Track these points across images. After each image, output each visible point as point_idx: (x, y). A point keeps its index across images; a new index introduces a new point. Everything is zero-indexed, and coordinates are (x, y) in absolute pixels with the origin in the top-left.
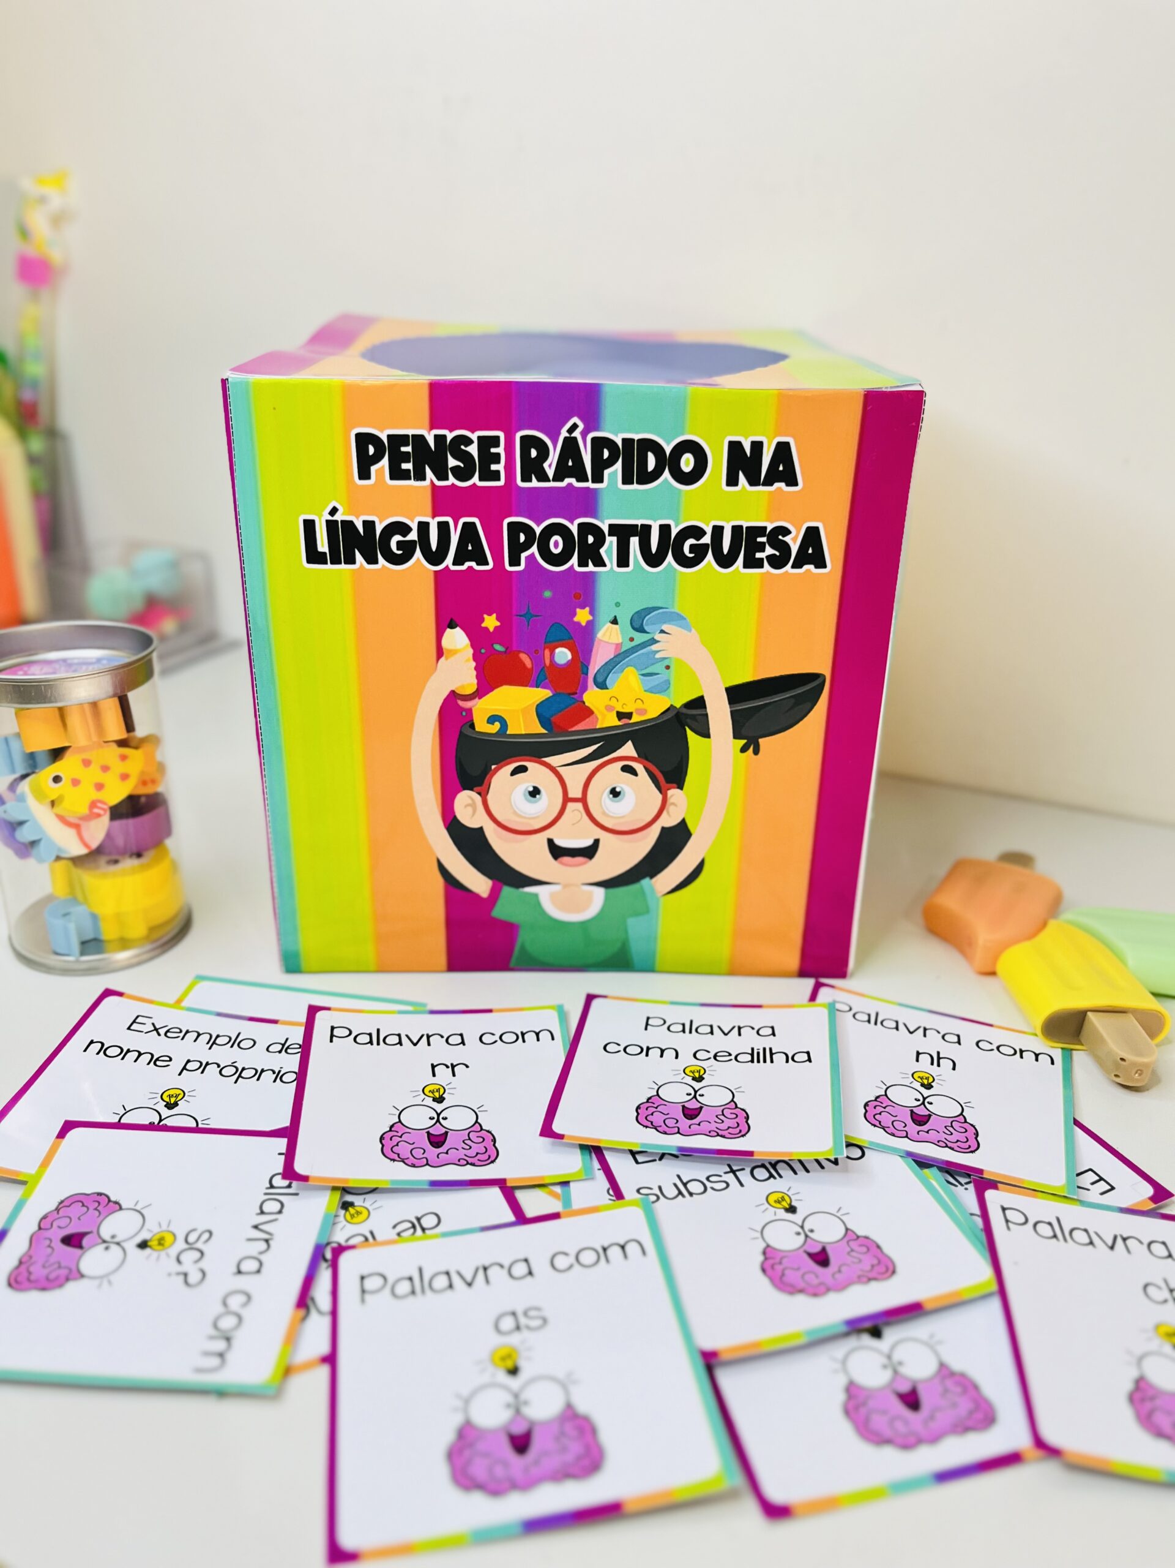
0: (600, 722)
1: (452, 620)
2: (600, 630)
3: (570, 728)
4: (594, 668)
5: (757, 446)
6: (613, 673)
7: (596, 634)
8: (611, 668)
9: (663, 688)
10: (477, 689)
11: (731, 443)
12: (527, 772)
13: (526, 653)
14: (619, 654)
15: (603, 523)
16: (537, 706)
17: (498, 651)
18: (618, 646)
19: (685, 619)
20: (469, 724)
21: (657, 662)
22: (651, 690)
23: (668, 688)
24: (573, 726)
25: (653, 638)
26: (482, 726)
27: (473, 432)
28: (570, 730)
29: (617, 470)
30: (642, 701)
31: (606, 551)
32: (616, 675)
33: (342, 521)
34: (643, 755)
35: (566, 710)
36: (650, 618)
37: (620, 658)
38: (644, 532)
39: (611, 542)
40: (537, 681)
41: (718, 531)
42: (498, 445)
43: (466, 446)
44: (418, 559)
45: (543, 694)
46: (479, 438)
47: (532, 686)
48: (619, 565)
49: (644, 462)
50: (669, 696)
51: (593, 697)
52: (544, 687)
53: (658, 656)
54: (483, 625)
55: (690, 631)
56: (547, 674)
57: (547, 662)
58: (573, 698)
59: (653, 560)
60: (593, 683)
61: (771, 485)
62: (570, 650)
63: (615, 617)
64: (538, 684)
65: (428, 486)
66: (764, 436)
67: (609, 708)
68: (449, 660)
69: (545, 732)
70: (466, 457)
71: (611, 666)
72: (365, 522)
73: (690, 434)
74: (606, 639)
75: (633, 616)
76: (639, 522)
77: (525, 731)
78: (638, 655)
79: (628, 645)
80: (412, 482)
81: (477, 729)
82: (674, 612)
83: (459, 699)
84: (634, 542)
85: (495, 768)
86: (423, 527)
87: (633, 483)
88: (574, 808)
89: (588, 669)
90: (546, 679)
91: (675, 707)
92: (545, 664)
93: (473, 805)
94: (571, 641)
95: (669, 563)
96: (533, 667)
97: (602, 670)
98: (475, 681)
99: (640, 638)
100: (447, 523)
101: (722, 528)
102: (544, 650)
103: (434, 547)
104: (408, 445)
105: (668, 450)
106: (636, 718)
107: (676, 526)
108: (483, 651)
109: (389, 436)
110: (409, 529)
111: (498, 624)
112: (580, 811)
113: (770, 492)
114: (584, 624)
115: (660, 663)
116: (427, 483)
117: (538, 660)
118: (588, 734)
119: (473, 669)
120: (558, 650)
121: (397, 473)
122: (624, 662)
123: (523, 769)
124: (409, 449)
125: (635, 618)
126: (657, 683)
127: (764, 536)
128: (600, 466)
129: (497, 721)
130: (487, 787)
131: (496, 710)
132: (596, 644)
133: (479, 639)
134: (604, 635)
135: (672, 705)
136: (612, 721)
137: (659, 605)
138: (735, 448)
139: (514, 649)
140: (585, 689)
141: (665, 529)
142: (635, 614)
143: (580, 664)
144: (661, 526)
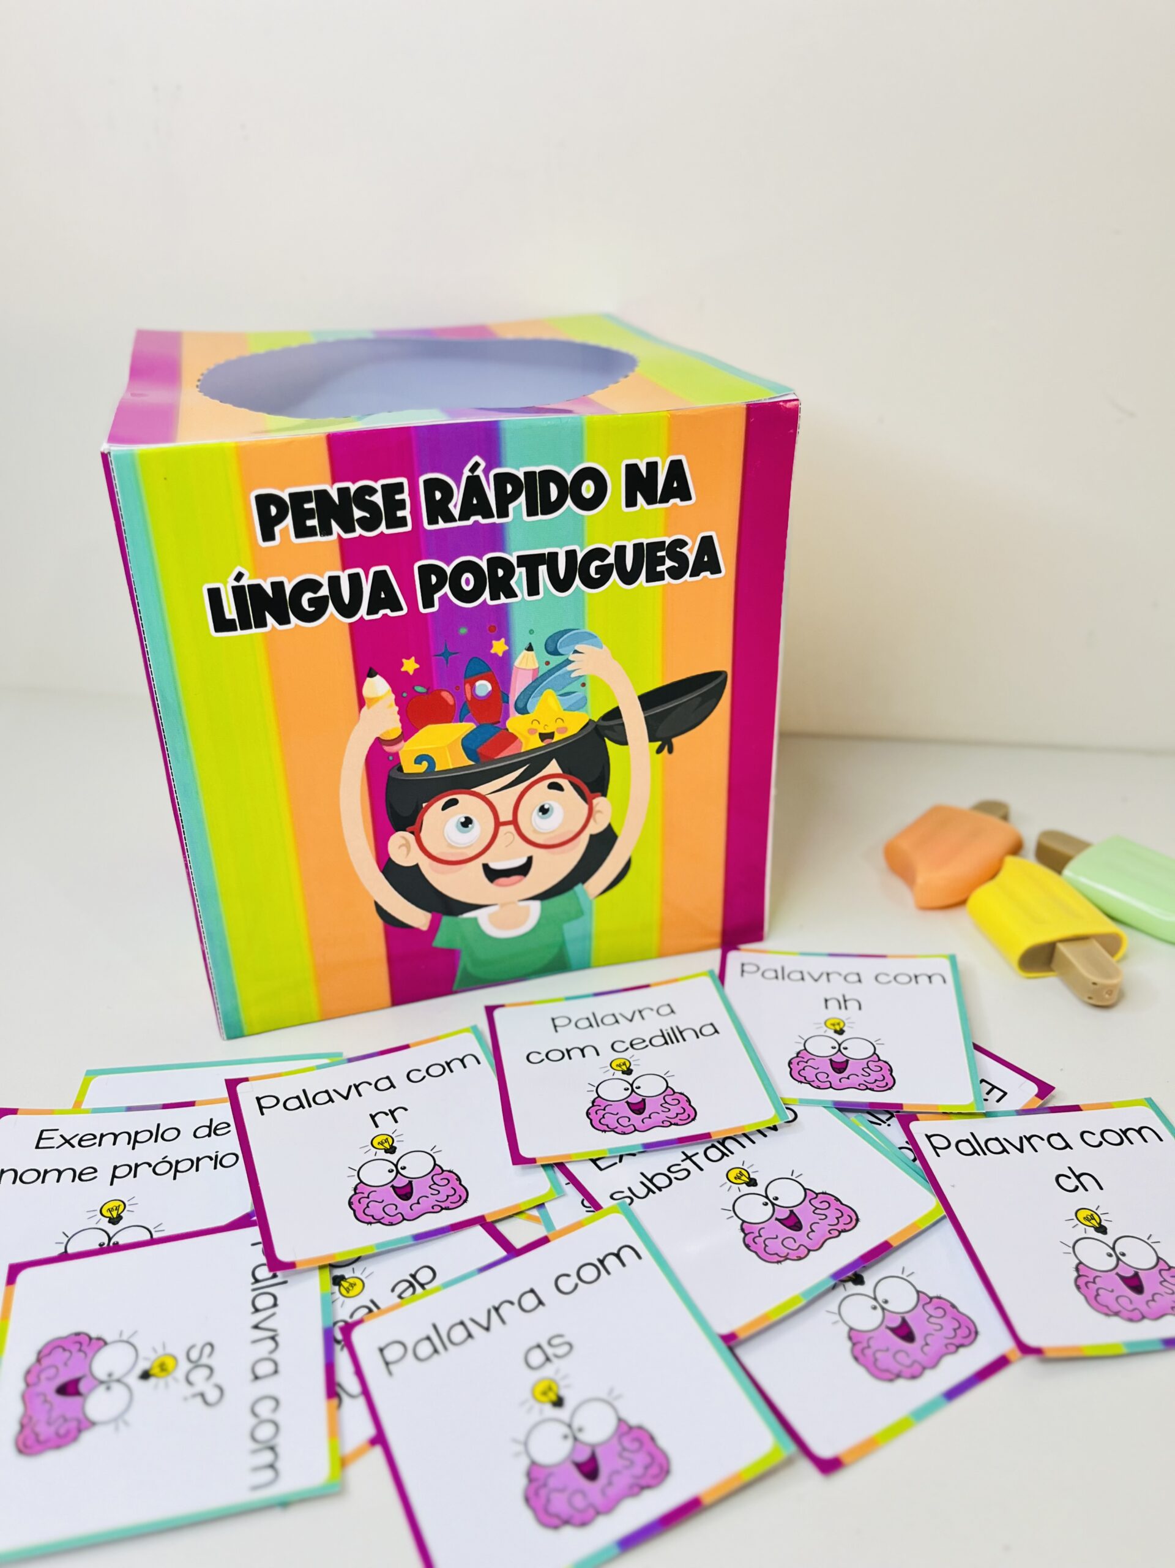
0: (524, 745)
1: (371, 669)
2: (516, 658)
3: (496, 756)
4: (515, 695)
5: (652, 467)
6: (534, 697)
7: (514, 663)
8: (530, 693)
9: (581, 705)
10: (402, 732)
11: (628, 466)
12: (458, 805)
13: (447, 691)
14: (537, 679)
15: (511, 555)
16: (462, 740)
17: (419, 693)
18: (536, 671)
19: (596, 637)
20: (396, 768)
21: (574, 681)
22: (569, 709)
23: (586, 703)
24: (498, 754)
25: (568, 659)
26: (410, 767)
27: (376, 481)
28: (496, 758)
29: (521, 503)
30: (562, 720)
31: (516, 583)
32: (535, 699)
33: (249, 586)
34: (568, 770)
35: (491, 739)
36: (563, 640)
37: (538, 682)
38: (551, 560)
39: (521, 573)
40: (460, 716)
41: (621, 550)
42: (402, 491)
43: (370, 496)
44: (332, 614)
45: (467, 727)
46: (383, 486)
47: (456, 721)
48: (530, 594)
49: (546, 492)
50: (587, 712)
51: (515, 723)
52: (468, 721)
53: (573, 675)
54: (403, 669)
55: (601, 647)
56: (470, 708)
57: (469, 696)
58: (496, 727)
59: (562, 585)
60: (514, 709)
61: (667, 501)
62: (489, 681)
63: (530, 644)
64: (462, 717)
65: (334, 541)
66: (657, 456)
67: (532, 731)
68: (371, 709)
69: (472, 763)
70: (372, 507)
71: (530, 691)
72: (273, 584)
73: (588, 461)
74: (523, 666)
75: (547, 641)
76: (546, 551)
77: (453, 765)
78: (555, 677)
79: (545, 668)
80: (318, 538)
81: (405, 771)
82: (586, 632)
83: (384, 745)
84: (543, 570)
85: (426, 806)
86: (334, 582)
87: (537, 514)
88: (507, 831)
89: (508, 697)
90: (469, 712)
91: (593, 721)
92: (467, 698)
93: (407, 845)
94: (490, 673)
95: (577, 586)
96: (455, 703)
97: (522, 697)
98: (399, 725)
99: (555, 661)
100: (358, 574)
101: (624, 547)
102: (465, 685)
103: (347, 599)
104: (310, 501)
105: (569, 479)
106: (557, 737)
107: (581, 551)
108: (405, 695)
109: (291, 495)
110: (319, 585)
111: (417, 666)
112: (511, 833)
113: (667, 508)
114: (500, 654)
115: (576, 682)
116: (334, 537)
117: (458, 694)
118: (514, 759)
119: (396, 713)
120: (478, 683)
121: (302, 531)
122: (541, 686)
123: (454, 802)
124: (312, 505)
125: (549, 642)
126: (573, 702)
127: (663, 550)
128: (504, 501)
129: (424, 760)
130: (420, 824)
131: (421, 750)
132: (514, 672)
133: (399, 683)
134: (521, 662)
135: (590, 720)
136: (536, 743)
137: (571, 627)
138: (632, 470)
139: (435, 689)
140: (507, 716)
141: (571, 555)
142: (548, 638)
143: (500, 694)
144: (567, 552)
